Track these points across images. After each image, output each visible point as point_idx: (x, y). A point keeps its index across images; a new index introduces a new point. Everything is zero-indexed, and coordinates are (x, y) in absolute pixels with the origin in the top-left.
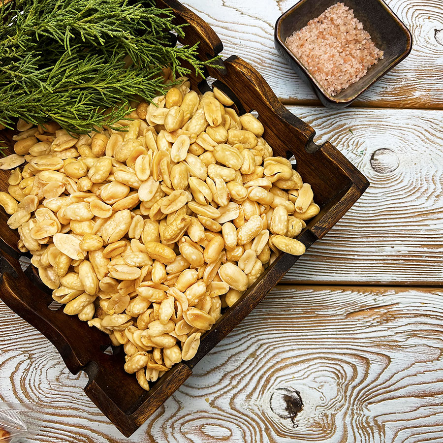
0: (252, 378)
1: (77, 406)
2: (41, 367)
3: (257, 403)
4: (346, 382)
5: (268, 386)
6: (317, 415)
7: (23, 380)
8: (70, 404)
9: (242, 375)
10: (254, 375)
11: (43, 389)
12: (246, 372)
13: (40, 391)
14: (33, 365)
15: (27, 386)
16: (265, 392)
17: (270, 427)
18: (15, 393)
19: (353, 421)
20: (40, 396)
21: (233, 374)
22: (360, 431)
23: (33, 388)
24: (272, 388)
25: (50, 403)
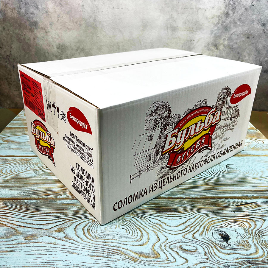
0: (200, 227)
1: (115, 239)
2: (97, 225)
3: (206, 236)
4: (247, 228)
5: (209, 230)
6: (239, 240)
7: (88, 230)
8: (111, 238)
9: (195, 226)
10: (201, 226)
11: (98, 233)
12: (197, 225)
13: (97, 233)
14: (94, 224)
15: (91, 231)
16: (209, 232)
17: (216, 246)
18: (84, 234)
19: (259, 242)
20: (96, 235)
21: (191, 226)
22: (264, 247)
23: (93, 232)
24: (211, 230)
25: (102, 237)
